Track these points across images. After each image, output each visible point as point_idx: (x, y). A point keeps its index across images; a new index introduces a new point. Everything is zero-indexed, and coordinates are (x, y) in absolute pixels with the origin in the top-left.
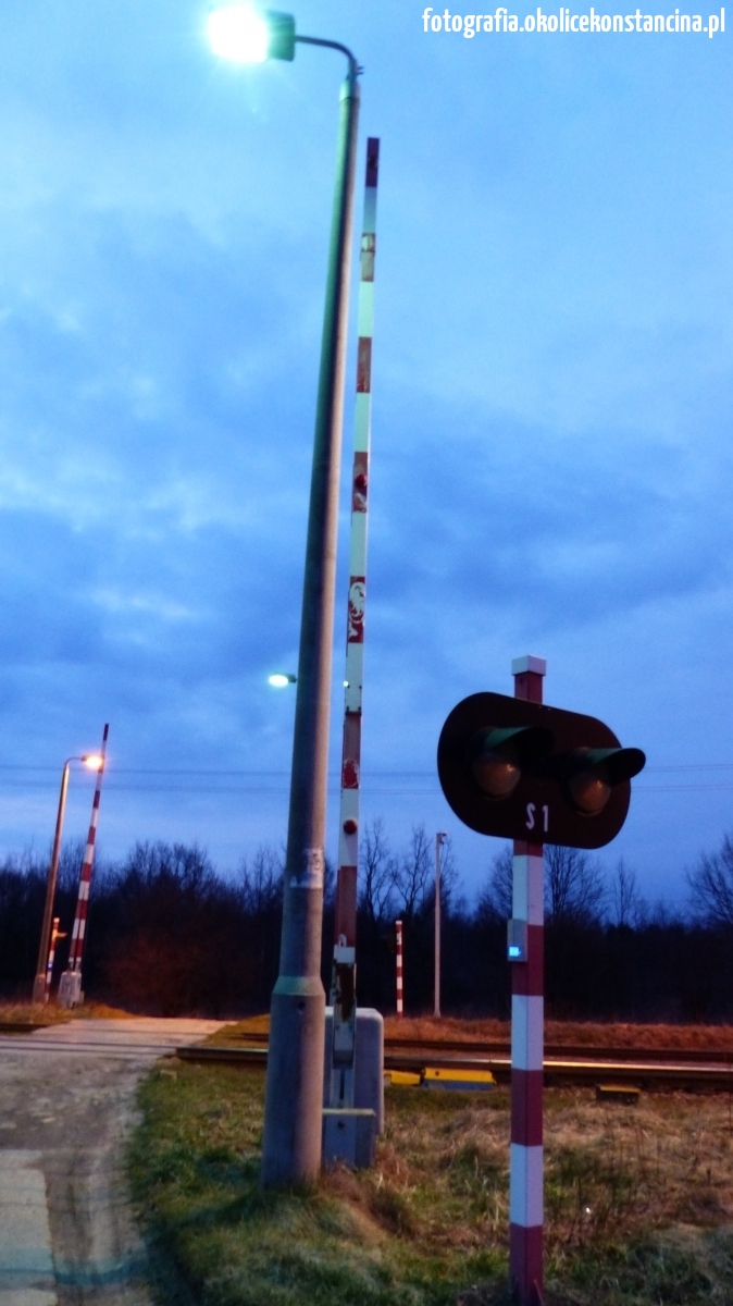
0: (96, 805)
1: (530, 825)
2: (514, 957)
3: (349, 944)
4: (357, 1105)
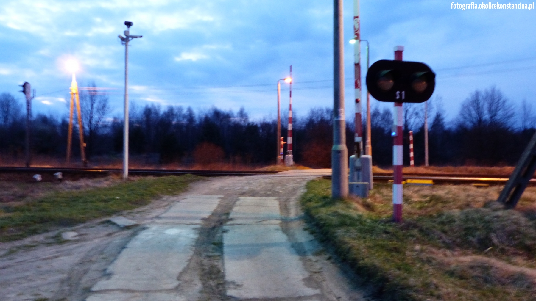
0: (290, 96)
1: (398, 97)
2: (394, 135)
3: (359, 136)
4: (363, 181)
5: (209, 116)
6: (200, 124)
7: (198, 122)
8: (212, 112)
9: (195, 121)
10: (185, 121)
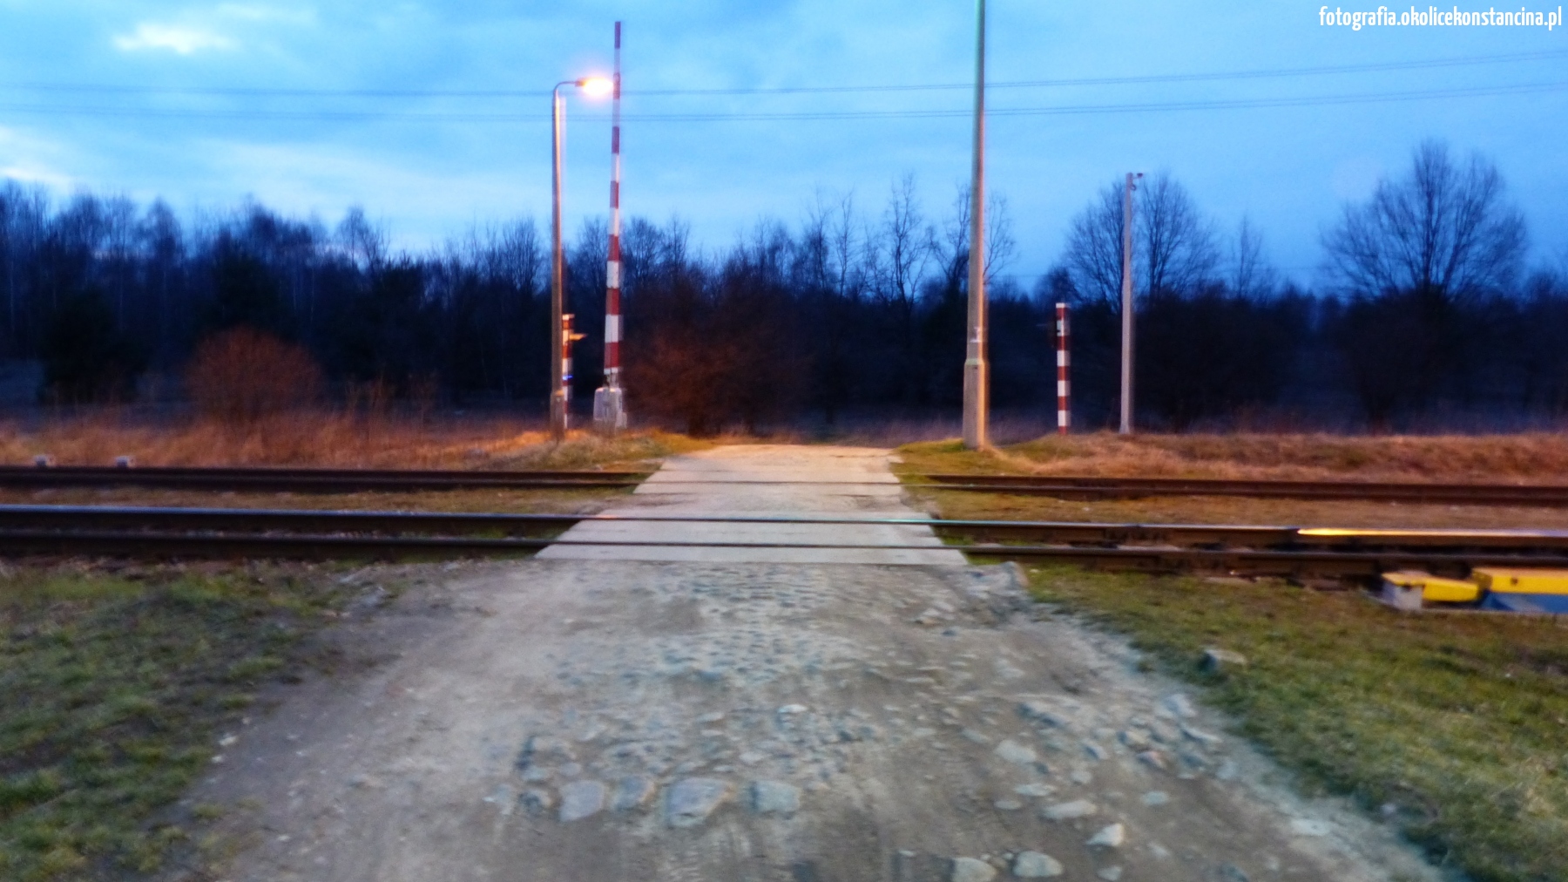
0: (616, 149)
5: (235, 232)
6: (201, 264)
7: (191, 253)
8: (244, 217)
9: (181, 250)
10: (143, 249)
